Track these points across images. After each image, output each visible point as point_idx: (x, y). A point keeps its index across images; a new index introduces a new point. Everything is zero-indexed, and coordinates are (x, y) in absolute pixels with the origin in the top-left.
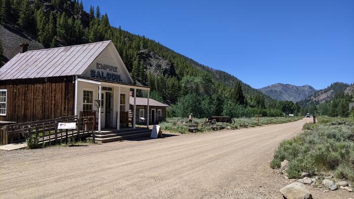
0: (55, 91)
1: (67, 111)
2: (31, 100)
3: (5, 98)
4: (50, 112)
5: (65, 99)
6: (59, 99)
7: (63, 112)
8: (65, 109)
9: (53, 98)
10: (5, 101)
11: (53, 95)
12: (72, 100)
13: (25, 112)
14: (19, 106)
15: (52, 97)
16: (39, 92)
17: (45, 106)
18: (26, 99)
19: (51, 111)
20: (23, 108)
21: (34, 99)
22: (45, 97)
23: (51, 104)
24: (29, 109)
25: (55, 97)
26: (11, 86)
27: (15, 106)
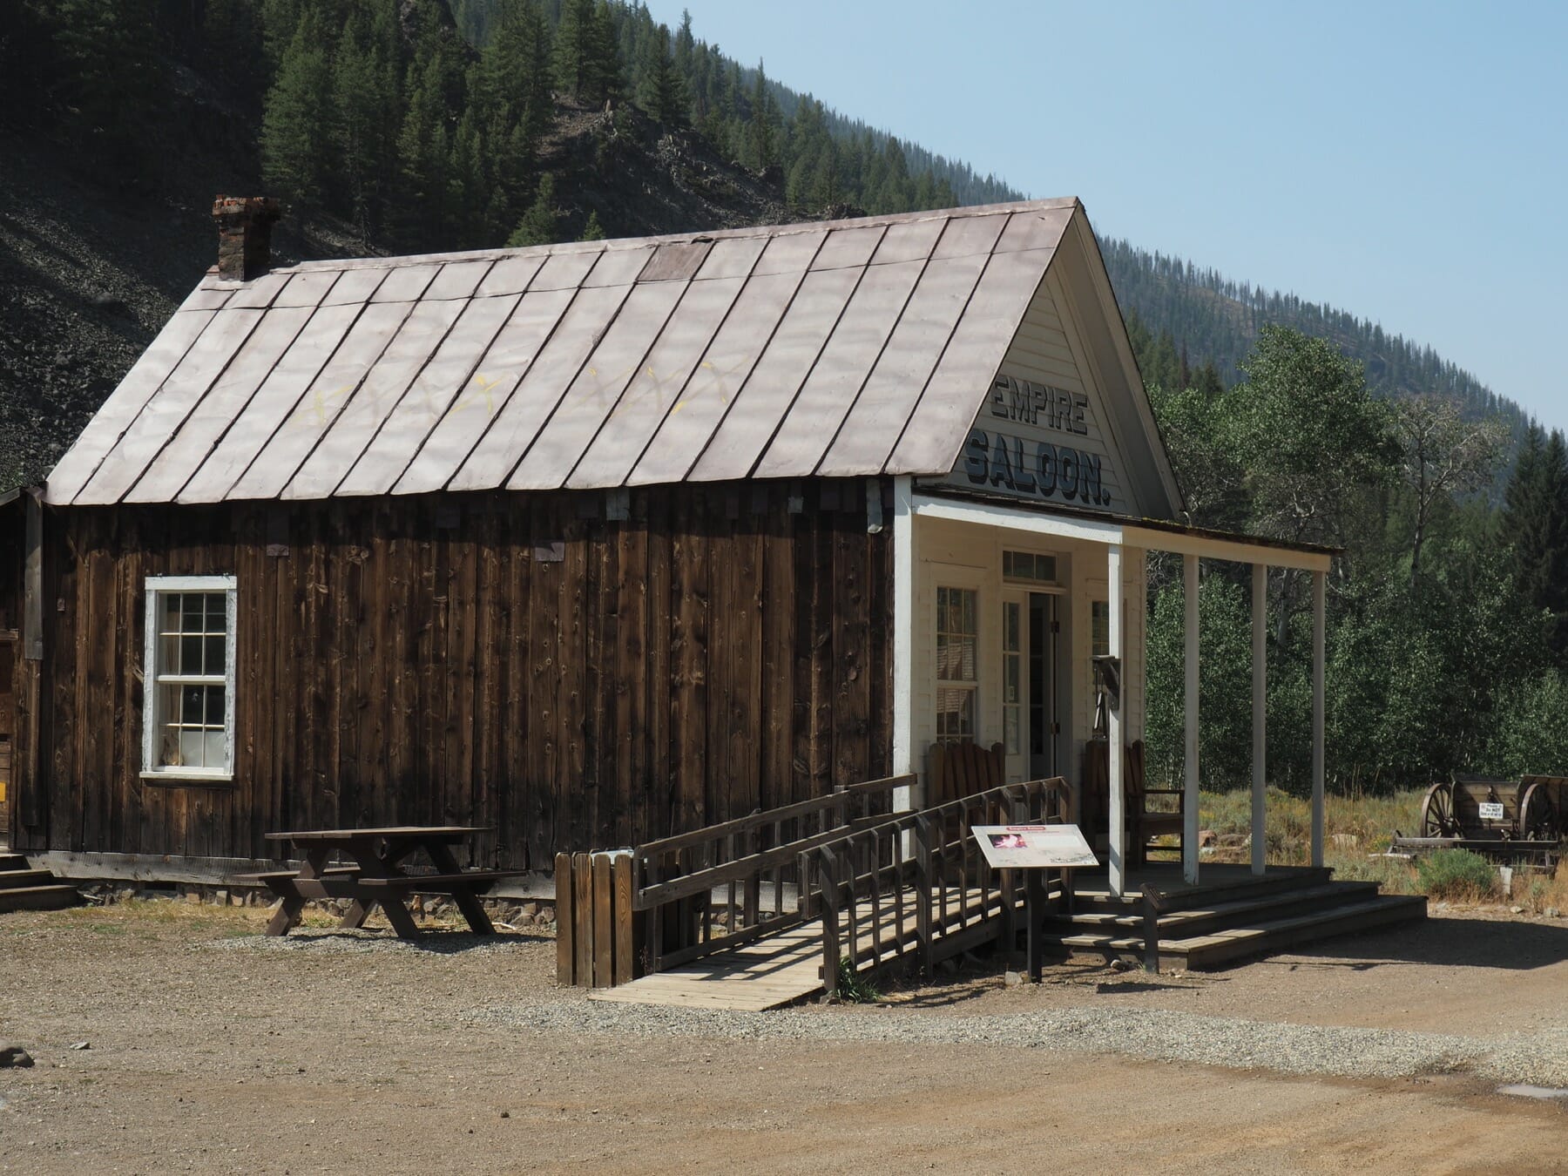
0: (704, 592)
1: (824, 737)
2: (476, 662)
3: (221, 642)
4: (660, 752)
5: (801, 651)
6: (744, 649)
7: (781, 750)
8: (799, 725)
9: (688, 643)
10: (217, 666)
11: (684, 620)
12: (866, 659)
13: (417, 752)
14: (360, 703)
15: (674, 634)
16: (554, 598)
17: (610, 707)
18: (426, 648)
19: (674, 744)
20: (399, 723)
21: (500, 650)
22: (611, 638)
23: (674, 690)
24: (454, 730)
25: (702, 638)
26: (272, 550)
27: (323, 705)
